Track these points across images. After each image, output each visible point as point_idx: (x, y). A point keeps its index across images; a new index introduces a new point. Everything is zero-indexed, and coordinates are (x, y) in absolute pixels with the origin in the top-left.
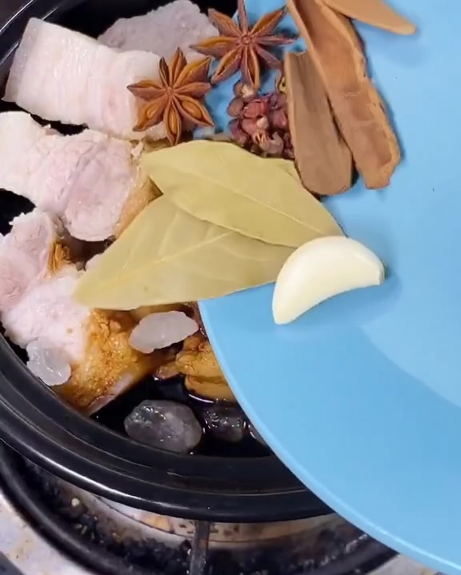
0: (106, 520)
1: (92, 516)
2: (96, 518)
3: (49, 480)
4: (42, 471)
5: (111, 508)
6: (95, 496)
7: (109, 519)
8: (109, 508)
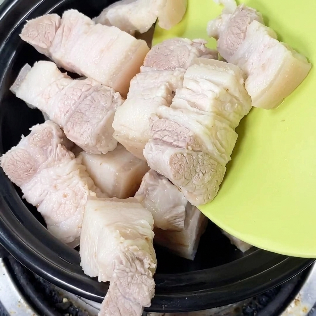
0: (83, 311)
1: (75, 309)
2: (77, 310)
3: (49, 287)
4: (44, 282)
5: (87, 303)
6: (77, 297)
7: (85, 310)
8: (85, 304)
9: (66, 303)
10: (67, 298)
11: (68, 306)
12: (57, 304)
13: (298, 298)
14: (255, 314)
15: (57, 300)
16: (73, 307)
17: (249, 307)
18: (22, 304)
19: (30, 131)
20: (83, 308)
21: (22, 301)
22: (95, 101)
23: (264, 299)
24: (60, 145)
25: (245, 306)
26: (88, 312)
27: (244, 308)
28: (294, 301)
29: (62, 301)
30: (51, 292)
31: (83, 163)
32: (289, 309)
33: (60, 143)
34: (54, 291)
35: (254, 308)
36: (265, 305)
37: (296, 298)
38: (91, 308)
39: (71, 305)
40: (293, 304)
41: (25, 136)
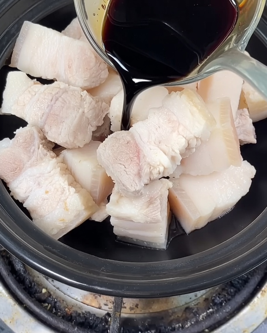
1: (53, 299)
2: (56, 300)
3: (29, 279)
7: (63, 301)
8: (64, 294)
9: (45, 293)
10: (46, 288)
11: (46, 296)
12: (36, 295)
13: (265, 288)
14: (224, 304)
15: (36, 290)
16: (52, 297)
17: (218, 298)
18: (3, 294)
19: (15, 134)
20: (61, 298)
22: (66, 103)
23: (232, 290)
24: (41, 146)
25: (214, 297)
26: (66, 302)
27: (213, 298)
28: (261, 292)
29: (41, 291)
30: (31, 283)
31: (64, 162)
32: (255, 300)
33: (41, 144)
34: (33, 281)
35: (222, 299)
36: (233, 296)
37: (263, 289)
39: (50, 295)
40: (259, 295)
41: (11, 138)
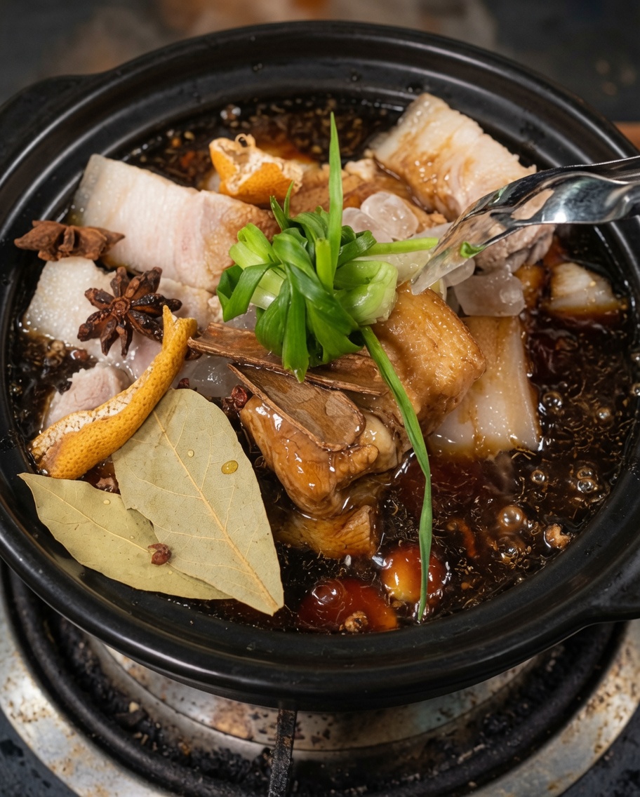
0: (170, 728)
1: (153, 723)
2: (158, 725)
3: (101, 683)
7: (174, 726)
8: (175, 712)
9: (136, 712)
10: (139, 702)
11: (138, 717)
12: (118, 715)
14: (507, 733)
15: (117, 706)
16: (150, 720)
17: (495, 722)
18: (48, 713)
19: (71, 383)
20: (168, 721)
21: (50, 708)
23: (525, 706)
25: (488, 719)
26: (179, 728)
27: (486, 721)
29: (128, 709)
30: (106, 692)
32: (573, 723)
34: (111, 688)
35: (505, 723)
36: (527, 716)
37: (589, 701)
38: (186, 720)
39: (146, 716)
40: (581, 714)
41: (61, 392)
